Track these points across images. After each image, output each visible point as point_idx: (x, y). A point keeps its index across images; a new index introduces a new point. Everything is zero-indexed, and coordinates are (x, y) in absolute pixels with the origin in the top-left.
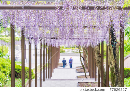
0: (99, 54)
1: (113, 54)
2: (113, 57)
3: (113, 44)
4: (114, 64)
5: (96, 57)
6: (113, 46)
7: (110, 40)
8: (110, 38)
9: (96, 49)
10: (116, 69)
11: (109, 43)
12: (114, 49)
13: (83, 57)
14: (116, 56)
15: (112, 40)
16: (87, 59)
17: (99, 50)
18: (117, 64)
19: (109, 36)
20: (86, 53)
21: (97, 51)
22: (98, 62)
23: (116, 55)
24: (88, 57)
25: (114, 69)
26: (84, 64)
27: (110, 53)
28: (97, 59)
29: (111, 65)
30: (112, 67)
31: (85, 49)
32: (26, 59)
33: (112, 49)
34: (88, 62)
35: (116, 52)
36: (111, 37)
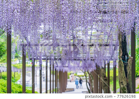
0: (105, 77)
1: (124, 72)
2: (125, 76)
3: (124, 59)
4: (126, 84)
5: (102, 80)
6: (124, 63)
7: (121, 55)
8: (120, 53)
9: (102, 72)
10: (128, 89)
11: (120, 58)
12: (126, 65)
13: (89, 82)
14: (128, 74)
15: (123, 55)
16: (93, 84)
17: (105, 73)
18: (130, 84)
19: (120, 51)
20: (92, 78)
21: (103, 74)
22: (104, 85)
23: (128, 72)
24: (93, 82)
25: (125, 89)
26: (90, 89)
27: (121, 70)
28: (102, 82)
29: (123, 84)
30: (124, 87)
31: (91, 75)
32: (36, 84)
33: (123, 65)
34: (93, 87)
35: (128, 69)
36: (121, 51)
